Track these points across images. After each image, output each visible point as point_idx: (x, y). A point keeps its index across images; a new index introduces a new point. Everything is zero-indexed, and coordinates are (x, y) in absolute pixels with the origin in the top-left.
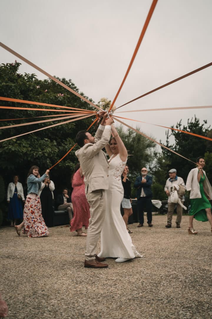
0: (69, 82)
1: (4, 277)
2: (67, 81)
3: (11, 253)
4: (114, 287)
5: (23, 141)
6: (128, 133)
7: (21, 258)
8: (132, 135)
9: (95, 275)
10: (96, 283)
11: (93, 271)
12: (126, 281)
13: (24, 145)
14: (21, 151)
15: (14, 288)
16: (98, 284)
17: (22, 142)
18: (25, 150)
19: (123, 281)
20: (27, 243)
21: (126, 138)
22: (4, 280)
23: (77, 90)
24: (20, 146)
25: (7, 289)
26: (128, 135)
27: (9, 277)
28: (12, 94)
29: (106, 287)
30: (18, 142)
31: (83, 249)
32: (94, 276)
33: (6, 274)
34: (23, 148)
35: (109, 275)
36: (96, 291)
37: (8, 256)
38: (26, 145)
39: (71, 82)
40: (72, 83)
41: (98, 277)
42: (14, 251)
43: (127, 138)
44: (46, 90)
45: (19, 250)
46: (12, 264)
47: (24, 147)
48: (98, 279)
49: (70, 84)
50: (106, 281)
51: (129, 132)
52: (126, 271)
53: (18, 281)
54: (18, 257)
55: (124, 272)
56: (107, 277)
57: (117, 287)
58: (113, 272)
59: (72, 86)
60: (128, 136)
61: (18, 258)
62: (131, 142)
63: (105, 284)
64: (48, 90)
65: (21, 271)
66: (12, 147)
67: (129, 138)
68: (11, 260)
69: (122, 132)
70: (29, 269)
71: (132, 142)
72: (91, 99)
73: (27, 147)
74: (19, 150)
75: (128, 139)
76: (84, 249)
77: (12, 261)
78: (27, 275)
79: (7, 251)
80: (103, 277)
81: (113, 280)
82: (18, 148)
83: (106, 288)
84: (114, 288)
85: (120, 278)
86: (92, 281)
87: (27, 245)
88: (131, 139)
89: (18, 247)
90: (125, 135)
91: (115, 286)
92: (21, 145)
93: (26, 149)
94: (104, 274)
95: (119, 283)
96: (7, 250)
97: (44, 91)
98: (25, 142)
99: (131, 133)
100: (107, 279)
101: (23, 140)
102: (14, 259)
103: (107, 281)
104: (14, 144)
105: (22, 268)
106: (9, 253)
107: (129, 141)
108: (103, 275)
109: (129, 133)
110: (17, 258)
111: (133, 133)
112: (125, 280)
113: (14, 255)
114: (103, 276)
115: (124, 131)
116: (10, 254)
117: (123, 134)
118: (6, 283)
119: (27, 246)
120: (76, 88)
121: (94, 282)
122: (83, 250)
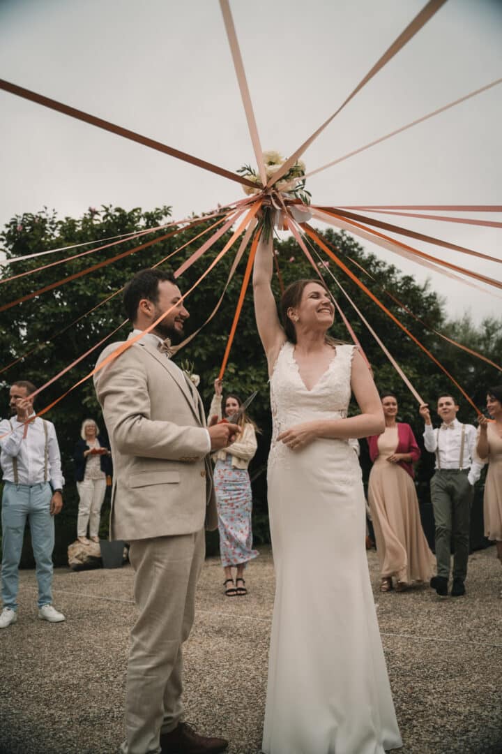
0: (340, 234)
1: (201, 687)
2: (336, 234)
3: (227, 621)
4: (461, 740)
5: (250, 371)
6: (484, 332)
7: (248, 635)
8: (494, 335)
9: (414, 695)
10: (415, 722)
11: (409, 682)
12: (495, 720)
13: (253, 378)
14: (247, 393)
15: (217, 724)
16: (419, 725)
17: (249, 373)
18: (254, 388)
19: (487, 722)
20: (264, 594)
21: (480, 344)
22: (201, 696)
23: (361, 249)
24: (246, 382)
25: (203, 723)
26: (486, 336)
27: (212, 688)
28: (219, 275)
29: (440, 737)
30: (241, 373)
31: (389, 613)
32: (410, 697)
33: (208, 679)
34: (251, 385)
35: (449, 698)
36: (413, 748)
37: (220, 630)
38: (257, 380)
39: (344, 235)
40: (348, 235)
41: (420, 703)
42: (234, 616)
43: (483, 342)
44: (292, 259)
45: (245, 615)
46: (225, 650)
47: (253, 382)
48: (421, 708)
49: (344, 238)
50: (442, 717)
51: (485, 328)
52: (494, 688)
53: (230, 701)
54: (241, 631)
55: (490, 689)
56: (444, 704)
57: (471, 740)
58: (461, 688)
59: (347, 242)
60: (484, 339)
61: (241, 636)
62: (493, 351)
63: (437, 729)
64: (295, 258)
65: (241, 671)
66: (227, 385)
67: (487, 342)
68: (225, 639)
69: (470, 331)
70: (260, 667)
71: (496, 352)
72: (393, 265)
73: (258, 383)
74: (241, 390)
75: (485, 345)
76: (391, 614)
77: (227, 642)
78: (253, 686)
79: (220, 616)
80: (434, 702)
81: (460, 714)
82: (239, 385)
83: (440, 742)
84: (462, 744)
85: (479, 711)
86: (404, 715)
87: (264, 600)
88: (494, 345)
89: (245, 604)
90: (478, 336)
91: (465, 737)
92: (248, 380)
93: (257, 387)
94: (436, 693)
95: (475, 728)
96: (220, 614)
97: (288, 261)
98: (254, 372)
99: (491, 331)
100: (444, 709)
101: (250, 368)
102: (231, 636)
103: (445, 719)
104: (233, 378)
105: (246, 662)
106: (223, 622)
107: (488, 349)
108: (436, 696)
109: (487, 331)
110: (239, 635)
111: (497, 330)
112: (492, 718)
113: (232, 626)
114: (434, 699)
115: (473, 328)
116: (225, 624)
117: (472, 334)
118: (203, 705)
119: (263, 603)
120: (359, 247)
121: (410, 720)
122: (388, 617)
